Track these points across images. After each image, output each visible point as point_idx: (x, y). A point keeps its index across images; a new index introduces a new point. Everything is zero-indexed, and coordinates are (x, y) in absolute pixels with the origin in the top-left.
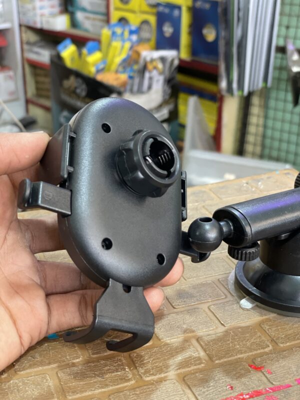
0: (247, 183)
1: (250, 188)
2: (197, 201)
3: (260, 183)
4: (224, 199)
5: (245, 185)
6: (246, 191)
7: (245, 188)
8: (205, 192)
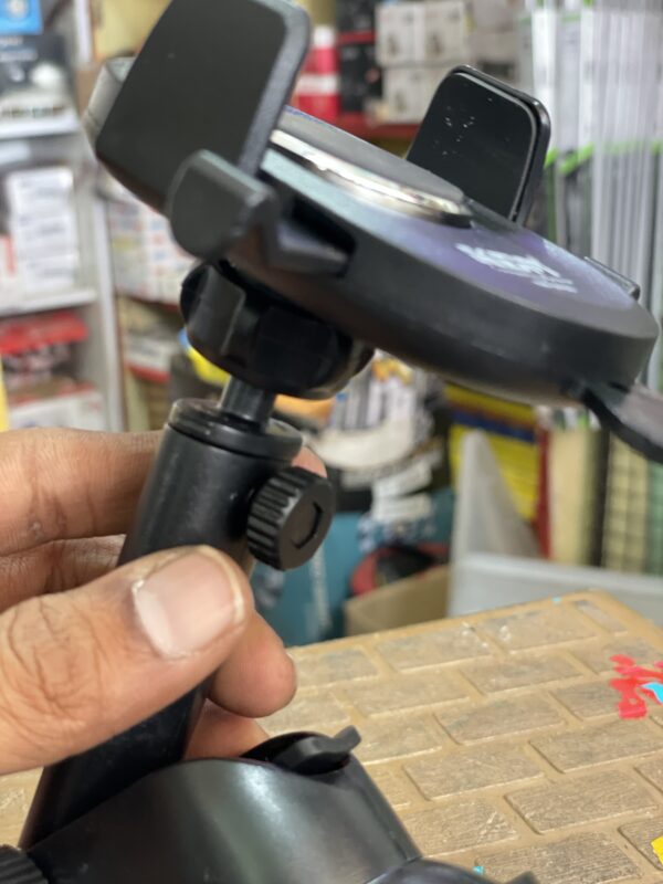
0: (472, 629)
1: (477, 640)
2: (332, 678)
3: (504, 628)
4: (405, 672)
5: (465, 633)
6: (465, 649)
7: (464, 643)
8: (359, 654)
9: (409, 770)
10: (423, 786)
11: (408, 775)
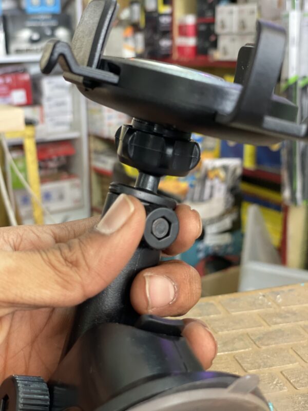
0: (264, 296)
1: (266, 301)
3: (278, 296)
4: (233, 314)
5: (260, 297)
6: (261, 305)
7: (260, 302)
8: (212, 304)
9: (237, 358)
10: (243, 365)
11: (236, 360)
